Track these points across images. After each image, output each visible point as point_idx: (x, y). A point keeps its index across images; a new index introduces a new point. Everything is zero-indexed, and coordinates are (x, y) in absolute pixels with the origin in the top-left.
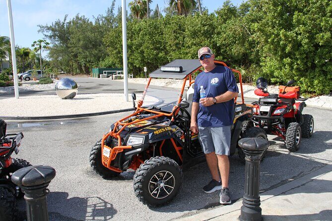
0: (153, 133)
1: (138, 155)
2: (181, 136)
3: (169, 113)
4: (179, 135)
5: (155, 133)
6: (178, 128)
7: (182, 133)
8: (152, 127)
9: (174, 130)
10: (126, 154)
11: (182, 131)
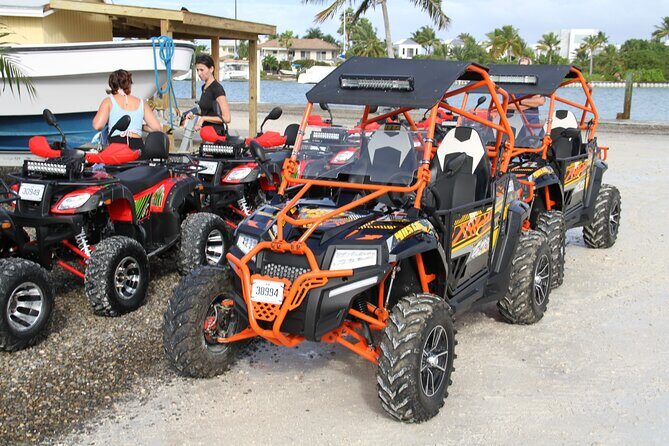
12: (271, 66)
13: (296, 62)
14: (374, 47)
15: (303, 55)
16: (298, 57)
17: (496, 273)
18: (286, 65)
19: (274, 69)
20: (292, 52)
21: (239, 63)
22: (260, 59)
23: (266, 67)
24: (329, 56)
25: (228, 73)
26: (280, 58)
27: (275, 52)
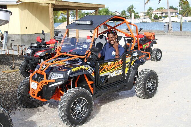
0: (71, 71)
1: (59, 88)
2: (92, 73)
3: (83, 56)
4: (90, 72)
5: (72, 70)
6: (89, 67)
7: (92, 71)
8: (69, 66)
9: (86, 68)
10: (50, 86)
11: (93, 70)
12: (156, 18)
13: (164, 16)
14: (189, 10)
15: (166, 14)
16: (164, 15)
17: (128, 82)
18: (161, 17)
19: (157, 19)
20: (162, 13)
21: (145, 17)
22: (153, 16)
23: (155, 18)
24: (174, 14)
25: (142, 20)
26: (159, 15)
27: (157, 13)
